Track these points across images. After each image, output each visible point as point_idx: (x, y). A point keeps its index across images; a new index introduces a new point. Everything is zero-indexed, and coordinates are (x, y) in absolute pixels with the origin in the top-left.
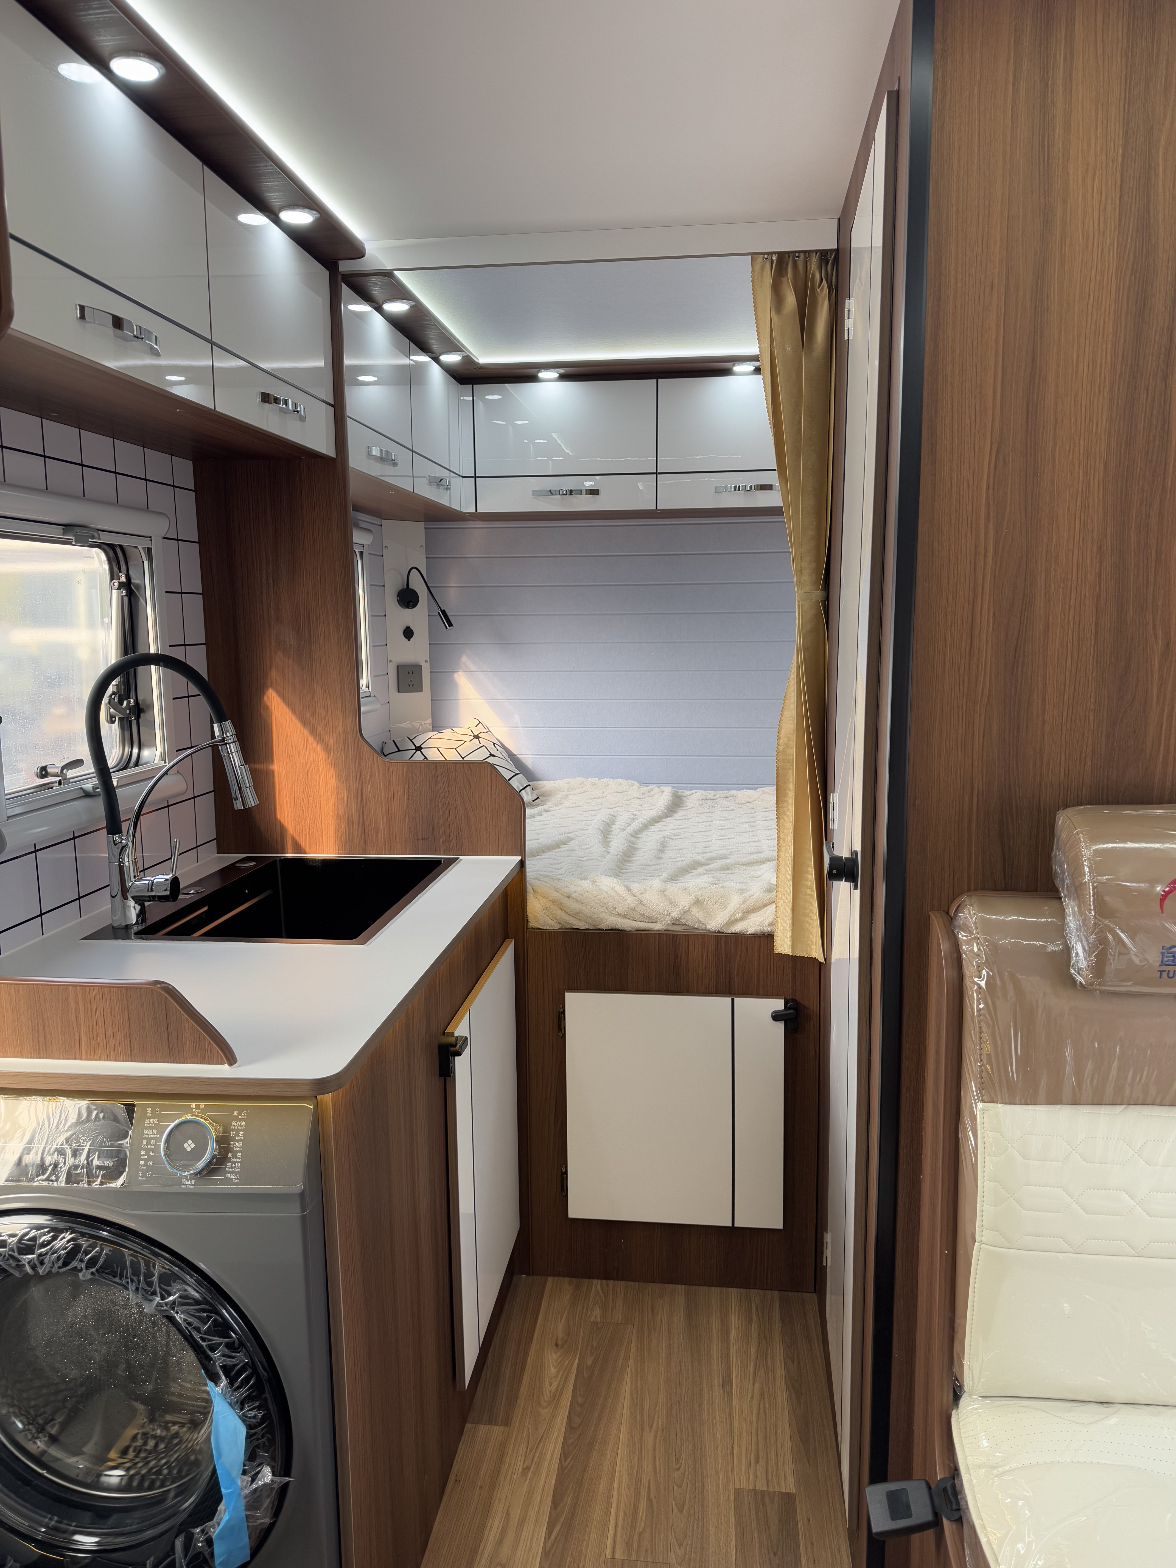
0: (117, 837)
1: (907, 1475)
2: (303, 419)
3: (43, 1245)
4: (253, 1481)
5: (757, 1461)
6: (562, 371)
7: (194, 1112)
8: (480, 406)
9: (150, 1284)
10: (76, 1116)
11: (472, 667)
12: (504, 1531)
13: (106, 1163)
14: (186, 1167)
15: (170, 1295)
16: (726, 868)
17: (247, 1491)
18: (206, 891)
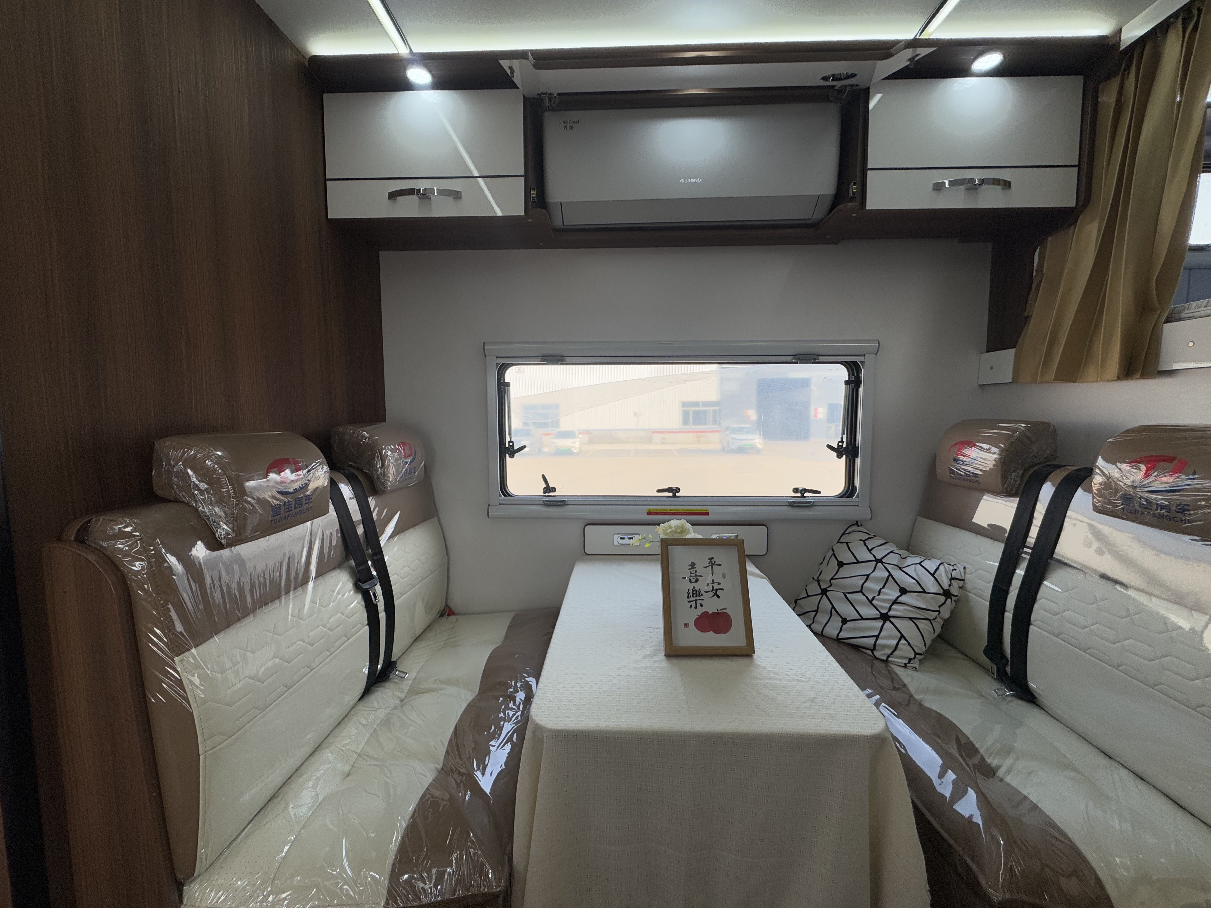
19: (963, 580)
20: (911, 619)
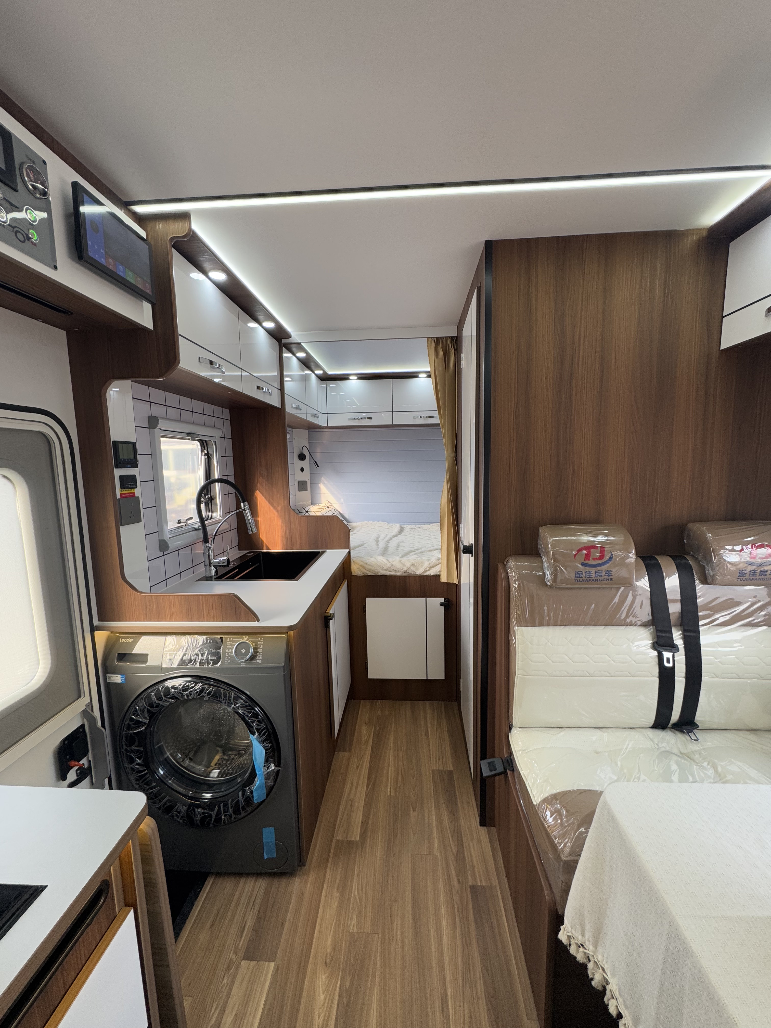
0: (207, 544)
1: (494, 757)
2: (271, 395)
3: (191, 688)
4: (267, 769)
5: (439, 760)
6: (359, 376)
7: (245, 639)
8: (328, 388)
9: (230, 700)
10: (202, 642)
11: (325, 482)
12: (351, 789)
13: (214, 658)
14: (243, 658)
15: (237, 704)
16: (421, 553)
17: (265, 773)
18: (236, 564)
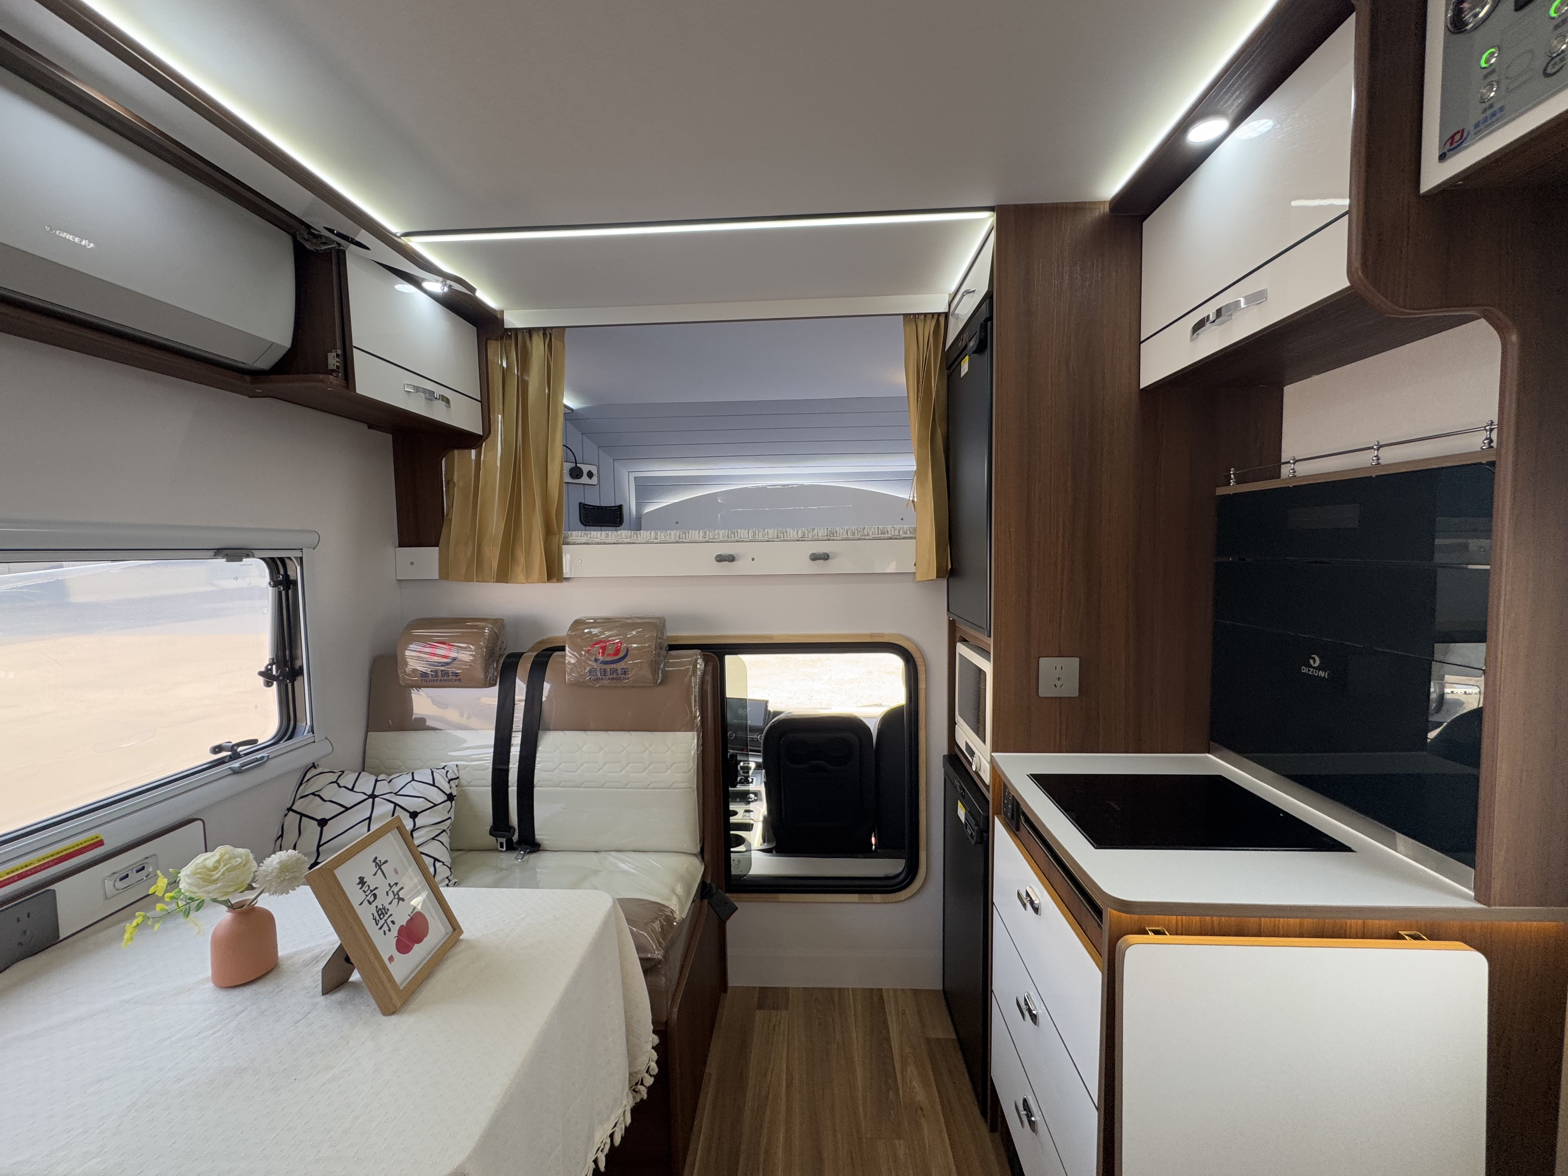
19: (458, 778)
20: (433, 839)
